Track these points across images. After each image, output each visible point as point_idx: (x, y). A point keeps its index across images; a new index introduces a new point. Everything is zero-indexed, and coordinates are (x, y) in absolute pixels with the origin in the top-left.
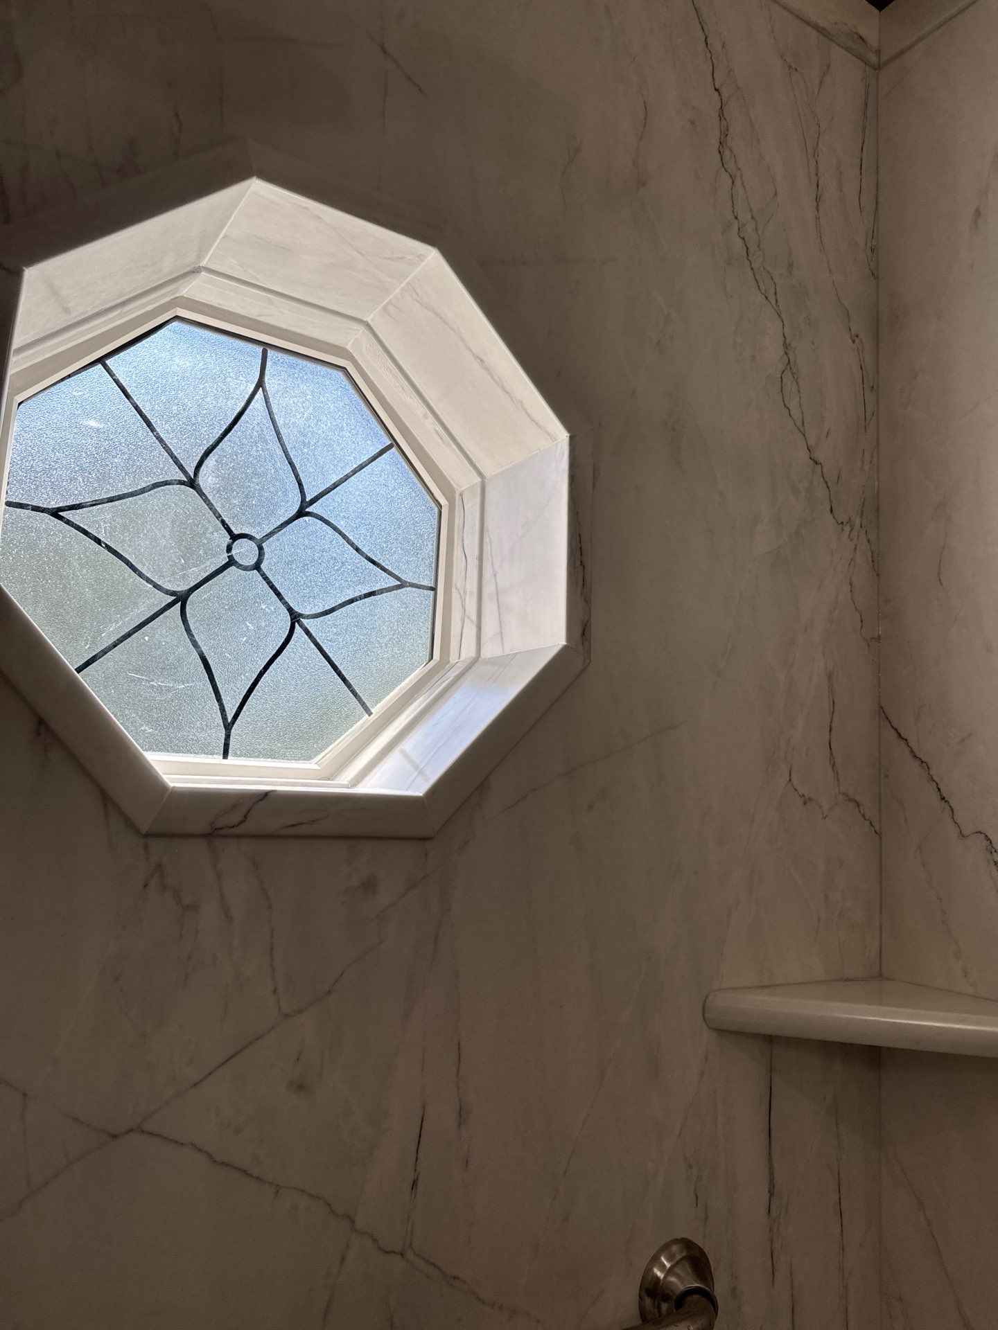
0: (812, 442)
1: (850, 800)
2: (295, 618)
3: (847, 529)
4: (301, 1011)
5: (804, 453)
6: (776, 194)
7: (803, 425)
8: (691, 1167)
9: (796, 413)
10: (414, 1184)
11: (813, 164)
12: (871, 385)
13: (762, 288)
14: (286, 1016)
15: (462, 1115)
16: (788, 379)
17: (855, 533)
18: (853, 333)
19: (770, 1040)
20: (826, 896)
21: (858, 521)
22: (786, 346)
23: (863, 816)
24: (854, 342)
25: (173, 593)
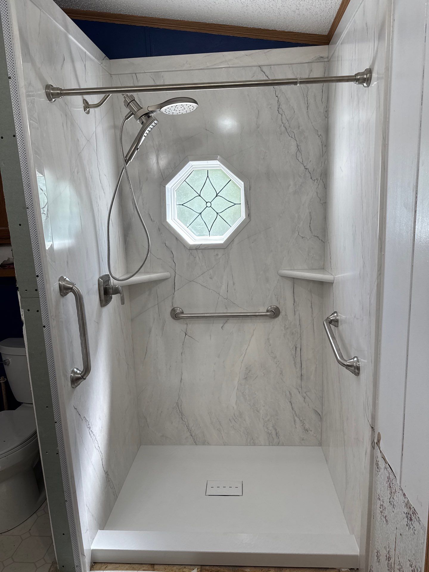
0: (305, 165)
1: (315, 236)
2: (217, 213)
3: (316, 181)
4: (210, 270)
5: (303, 168)
6: (294, 112)
7: (303, 162)
8: (276, 295)
9: (301, 160)
10: (228, 291)
11: (306, 98)
12: (325, 145)
13: (291, 136)
14: (208, 270)
15: (234, 284)
16: (298, 154)
17: (318, 181)
18: (319, 135)
19: (294, 278)
20: (308, 254)
21: (320, 178)
22: (297, 146)
23: (319, 239)
24: (319, 137)
25: (199, 213)
